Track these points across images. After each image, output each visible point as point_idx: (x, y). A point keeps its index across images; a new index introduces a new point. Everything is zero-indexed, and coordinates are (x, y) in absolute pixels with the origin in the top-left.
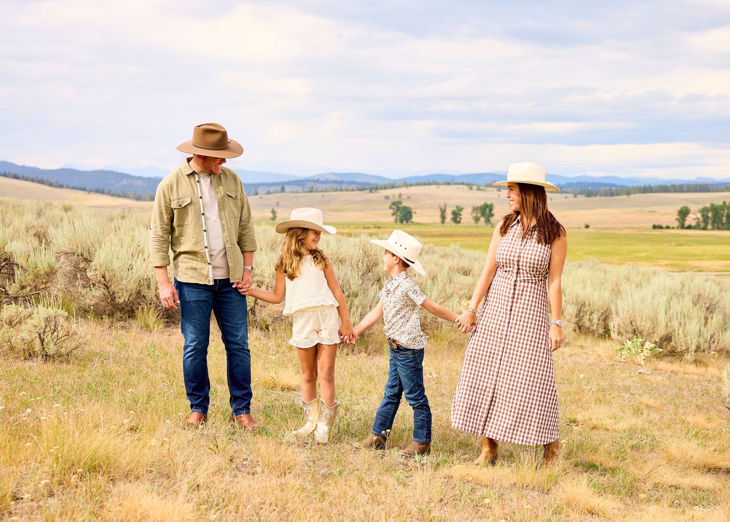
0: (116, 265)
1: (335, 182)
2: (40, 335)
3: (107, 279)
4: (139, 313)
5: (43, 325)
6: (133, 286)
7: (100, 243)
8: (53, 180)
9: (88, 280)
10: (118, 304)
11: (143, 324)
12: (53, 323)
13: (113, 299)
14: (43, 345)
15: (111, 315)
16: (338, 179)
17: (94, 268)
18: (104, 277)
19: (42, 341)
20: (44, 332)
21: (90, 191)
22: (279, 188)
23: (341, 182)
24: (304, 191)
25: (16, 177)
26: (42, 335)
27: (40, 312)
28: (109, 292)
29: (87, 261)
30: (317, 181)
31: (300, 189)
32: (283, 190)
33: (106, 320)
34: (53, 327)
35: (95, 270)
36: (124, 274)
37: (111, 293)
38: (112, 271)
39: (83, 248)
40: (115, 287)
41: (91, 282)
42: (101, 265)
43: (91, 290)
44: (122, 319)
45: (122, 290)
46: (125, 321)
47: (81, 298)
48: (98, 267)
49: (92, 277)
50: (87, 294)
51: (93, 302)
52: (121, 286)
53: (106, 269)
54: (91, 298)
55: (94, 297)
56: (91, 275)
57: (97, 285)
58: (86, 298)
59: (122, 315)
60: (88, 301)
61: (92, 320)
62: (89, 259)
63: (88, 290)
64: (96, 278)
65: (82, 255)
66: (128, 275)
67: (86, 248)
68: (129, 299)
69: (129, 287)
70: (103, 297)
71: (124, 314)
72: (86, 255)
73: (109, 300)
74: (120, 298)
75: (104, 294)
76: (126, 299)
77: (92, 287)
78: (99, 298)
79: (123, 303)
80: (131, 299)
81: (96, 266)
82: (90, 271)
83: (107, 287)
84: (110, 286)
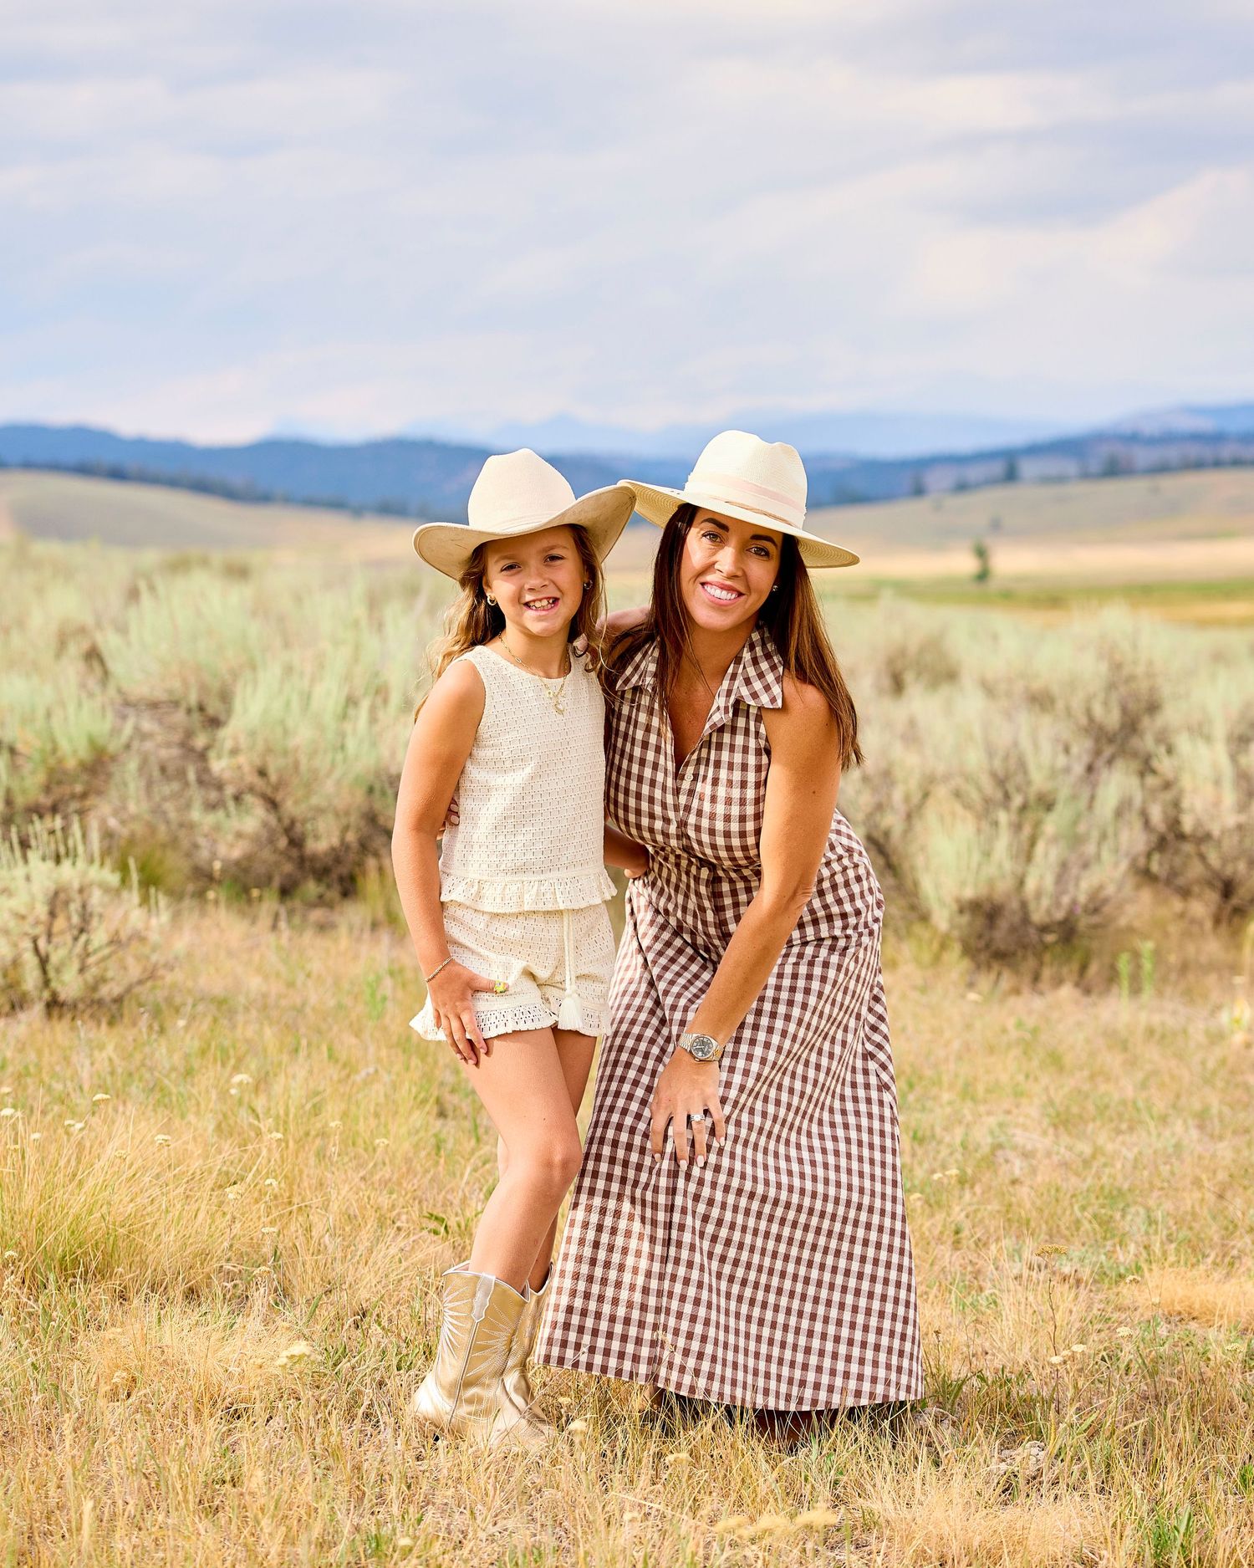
1: (1196, 437)
2: (35, 941)
3: (273, 778)
5: (42, 911)
6: (350, 799)
7: (251, 666)
8: (237, 480)
9: (217, 785)
10: (314, 858)
11: (381, 914)
12: (74, 907)
13: (296, 843)
14: (44, 972)
15: (287, 891)
16: (1205, 424)
17: (228, 744)
18: (262, 773)
19: (44, 962)
20: (50, 935)
21: (358, 512)
22: (998, 468)
23: (1217, 438)
24: (1086, 476)
25: (117, 475)
26: (42, 943)
27: (34, 877)
28: (280, 820)
29: (214, 723)
30: (1134, 438)
31: (1070, 467)
32: (1011, 476)
33: (269, 904)
34: (75, 919)
35: (234, 752)
36: (322, 763)
37: (286, 822)
38: (285, 753)
39: (203, 688)
40: (296, 802)
41: (230, 791)
42: (252, 734)
43: (228, 815)
44: (321, 901)
45: (320, 811)
46: (330, 905)
47: (202, 841)
48: (243, 742)
49: (227, 775)
50: (217, 828)
51: (236, 853)
52: (315, 800)
53: (269, 750)
54: (230, 838)
55: (239, 835)
56: (223, 770)
57: (249, 799)
58: (215, 842)
59: (321, 889)
60: (222, 850)
61: (222, 905)
62: (222, 717)
63: (220, 814)
64: (242, 778)
65: (201, 709)
66: (333, 765)
67: (215, 685)
68: (342, 840)
69: (340, 803)
70: (265, 834)
71: (329, 886)
72: (214, 706)
73: (283, 843)
74: (317, 837)
75: (265, 824)
76: (335, 841)
77: (231, 804)
78: (256, 839)
79: (326, 854)
80: (351, 837)
81: (235, 739)
82: (219, 757)
83: (273, 804)
84: (284, 800)
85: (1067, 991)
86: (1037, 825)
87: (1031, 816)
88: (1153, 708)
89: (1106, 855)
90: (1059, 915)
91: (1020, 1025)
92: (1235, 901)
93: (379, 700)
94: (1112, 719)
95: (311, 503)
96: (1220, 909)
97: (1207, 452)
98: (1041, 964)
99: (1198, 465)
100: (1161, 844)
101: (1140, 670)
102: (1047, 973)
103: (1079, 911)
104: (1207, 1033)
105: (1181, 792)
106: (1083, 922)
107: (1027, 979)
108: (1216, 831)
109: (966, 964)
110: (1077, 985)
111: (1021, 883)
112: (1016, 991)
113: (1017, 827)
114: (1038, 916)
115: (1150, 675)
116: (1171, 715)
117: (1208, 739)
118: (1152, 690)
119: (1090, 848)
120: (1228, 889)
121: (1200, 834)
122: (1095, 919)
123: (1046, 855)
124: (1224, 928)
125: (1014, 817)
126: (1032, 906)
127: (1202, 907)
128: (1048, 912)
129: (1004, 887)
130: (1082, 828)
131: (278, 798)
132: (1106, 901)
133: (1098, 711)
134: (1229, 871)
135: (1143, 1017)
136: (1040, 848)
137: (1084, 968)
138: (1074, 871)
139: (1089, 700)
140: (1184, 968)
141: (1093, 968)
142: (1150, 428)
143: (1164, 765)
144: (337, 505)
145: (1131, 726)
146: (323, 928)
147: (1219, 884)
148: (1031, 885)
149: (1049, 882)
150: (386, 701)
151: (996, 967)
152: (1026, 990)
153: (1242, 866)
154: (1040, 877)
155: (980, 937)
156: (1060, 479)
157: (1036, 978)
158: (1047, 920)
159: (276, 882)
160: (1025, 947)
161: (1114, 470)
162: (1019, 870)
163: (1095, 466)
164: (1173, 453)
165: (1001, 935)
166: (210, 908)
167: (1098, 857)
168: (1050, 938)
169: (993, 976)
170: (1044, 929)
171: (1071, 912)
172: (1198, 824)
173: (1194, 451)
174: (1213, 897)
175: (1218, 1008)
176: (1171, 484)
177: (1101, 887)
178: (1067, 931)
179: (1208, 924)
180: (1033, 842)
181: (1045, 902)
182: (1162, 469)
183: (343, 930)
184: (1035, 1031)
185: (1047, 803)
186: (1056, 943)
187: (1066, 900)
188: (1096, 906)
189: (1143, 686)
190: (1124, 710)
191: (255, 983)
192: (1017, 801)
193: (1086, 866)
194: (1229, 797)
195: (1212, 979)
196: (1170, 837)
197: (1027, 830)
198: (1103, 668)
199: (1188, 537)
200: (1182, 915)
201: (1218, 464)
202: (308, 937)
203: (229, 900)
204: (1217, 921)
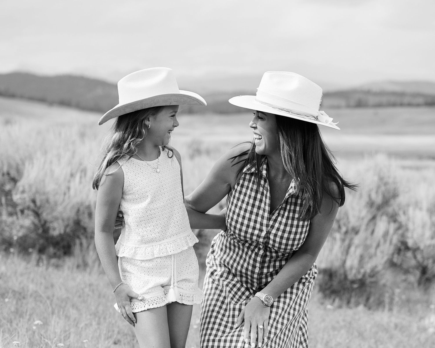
0: (50, 187)
1: (394, 94)
3: (38, 203)
4: (77, 250)
6: (70, 214)
7: (30, 158)
9: (14, 205)
10: (53, 237)
11: (80, 261)
13: (46, 231)
15: (41, 251)
17: (21, 189)
18: (34, 201)
23: (402, 94)
24: (348, 106)
28: (40, 221)
29: (14, 181)
30: (368, 92)
31: (343, 103)
35: (23, 192)
36: (60, 198)
37: (43, 222)
38: (44, 193)
39: (10, 166)
40: (47, 214)
41: (19, 208)
42: (30, 186)
43: (18, 218)
44: (55, 256)
45: (56, 219)
46: (59, 257)
47: (6, 228)
48: (27, 188)
49: (19, 201)
50: (13, 223)
51: (21, 234)
52: (55, 214)
53: (37, 192)
54: (18, 227)
55: (22, 227)
56: (17, 199)
57: (26, 212)
58: (11, 229)
59: (55, 251)
60: (14, 232)
61: (16, 255)
62: (17, 178)
63: (15, 218)
64: (25, 203)
65: (8, 174)
66: (64, 200)
67: (14, 165)
68: (65, 231)
69: (65, 215)
70: (32, 227)
71: (59, 250)
72: (13, 173)
73: (40, 231)
74: (54, 229)
75: (33, 223)
76: (62, 231)
77: (19, 214)
78: (28, 229)
79: (57, 236)
80: (68, 230)
81: (23, 186)
82: (16, 194)
83: (37, 214)
84: (42, 213)
85: (361, 308)
86: (351, 240)
87: (349, 236)
88: (395, 196)
89: (379, 253)
90: (360, 277)
91: (344, 321)
92: (427, 276)
93: (83, 174)
94: (378, 200)
95: (32, 99)
96: (421, 278)
97: (398, 100)
98: (351, 297)
99: (394, 105)
100: (399, 251)
101: (391, 181)
102: (353, 300)
103: (367, 276)
104: (418, 328)
105: (407, 230)
106: (368, 280)
107: (345, 302)
108: (422, 246)
109: (320, 295)
110: (365, 305)
111: (344, 262)
112: (340, 307)
113: (343, 240)
114: (351, 277)
115: (395, 183)
116: (402, 199)
117: (421, 209)
118: (395, 189)
119: (372, 251)
120: (424, 270)
121: (415, 247)
122: (373, 279)
123: (355, 252)
124: (422, 286)
125: (343, 236)
126: (348, 273)
127: (413, 278)
128: (355, 275)
129: (337, 264)
130: (368, 242)
131: (40, 212)
132: (378, 272)
133: (373, 196)
134: (425, 263)
135: (394, 320)
136: (352, 249)
137: (368, 299)
138: (366, 259)
139: (370, 191)
140: (408, 301)
141: (372, 300)
142: (375, 89)
143: (402, 218)
144: (42, 100)
145: (386, 202)
146: (57, 266)
147: (421, 268)
148: (348, 264)
149: (356, 263)
150: (85, 174)
151: (333, 297)
152: (344, 306)
153: (430, 261)
154: (352, 261)
155: (326, 284)
156: (338, 107)
157: (349, 302)
158: (354, 278)
159: (38, 247)
160: (344, 289)
161: (360, 105)
162: (344, 258)
163: (352, 102)
164: (384, 99)
165: (335, 283)
166: (11, 256)
167: (375, 254)
168: (355, 286)
169: (331, 301)
170: (353, 282)
171: (364, 276)
172: (415, 243)
173: (393, 99)
174: (418, 273)
175: (421, 318)
176: (384, 112)
177: (376, 267)
178: (362, 283)
179: (416, 285)
180: (349, 247)
181: (354, 271)
182: (379, 105)
183: (66, 268)
184: (350, 323)
185: (356, 231)
186: (357, 288)
187: (362, 271)
188: (374, 274)
189: (391, 187)
190: (384, 196)
191: (32, 287)
192: (344, 229)
193: (371, 257)
194: (428, 233)
195: (419, 306)
196: (403, 248)
197: (347, 242)
198: (376, 178)
199: (388, 133)
200: (405, 280)
201: (402, 105)
202: (51, 269)
203: (19, 252)
204: (419, 283)
